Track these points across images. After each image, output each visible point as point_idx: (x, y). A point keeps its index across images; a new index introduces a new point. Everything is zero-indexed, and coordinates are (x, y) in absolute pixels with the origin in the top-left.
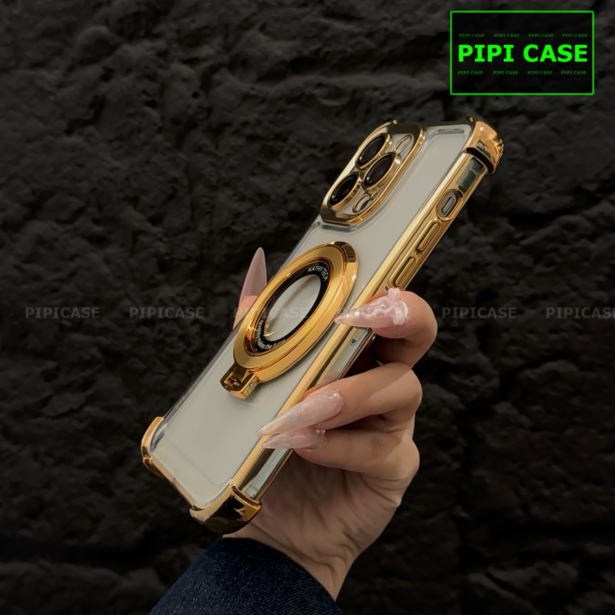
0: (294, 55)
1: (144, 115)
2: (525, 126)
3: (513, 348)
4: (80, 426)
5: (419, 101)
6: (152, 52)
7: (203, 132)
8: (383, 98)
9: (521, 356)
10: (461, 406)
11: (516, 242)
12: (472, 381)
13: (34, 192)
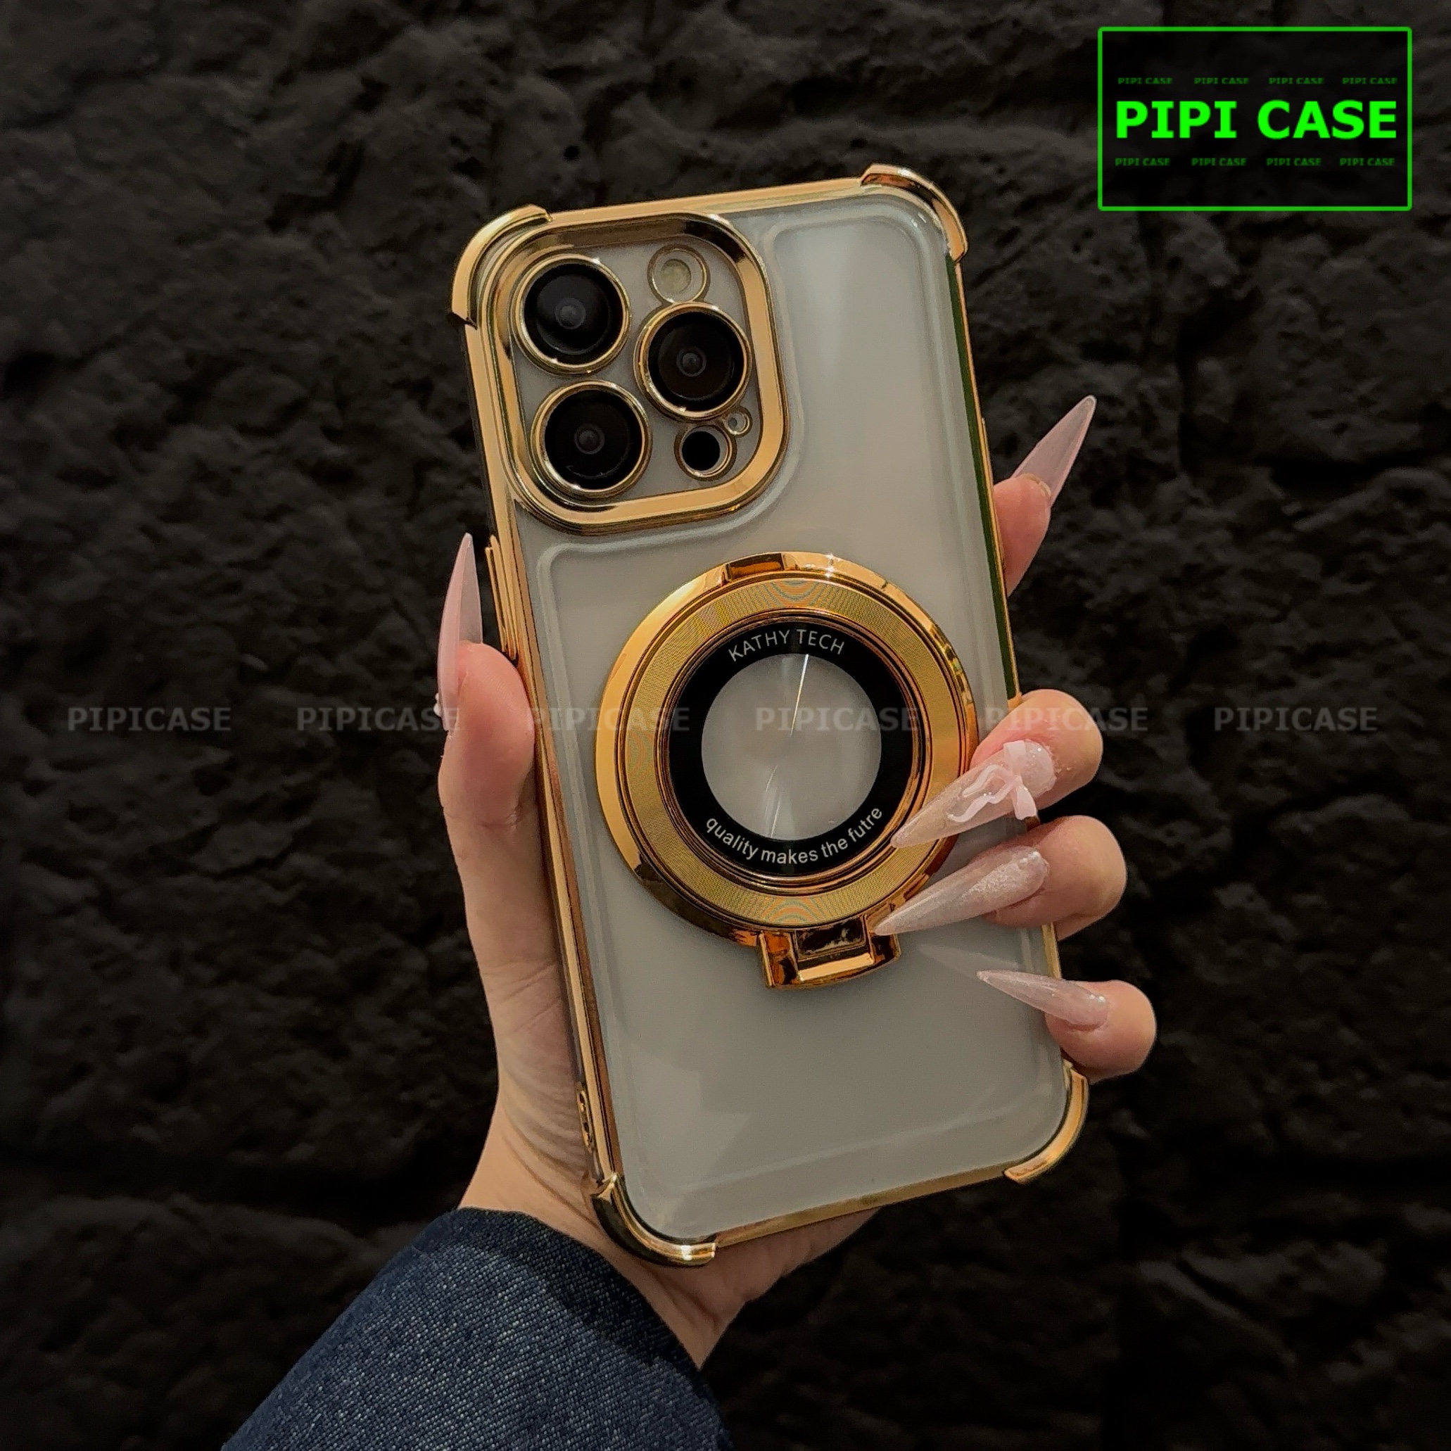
0: (804, 71)
1: (451, 193)
2: (1323, 259)
3: (1267, 763)
4: (280, 898)
5: (1081, 192)
6: (476, 49)
8: (1001, 180)
9: (1283, 780)
10: (1143, 890)
11: (1286, 523)
12: (1170, 834)
13: (190, 360)
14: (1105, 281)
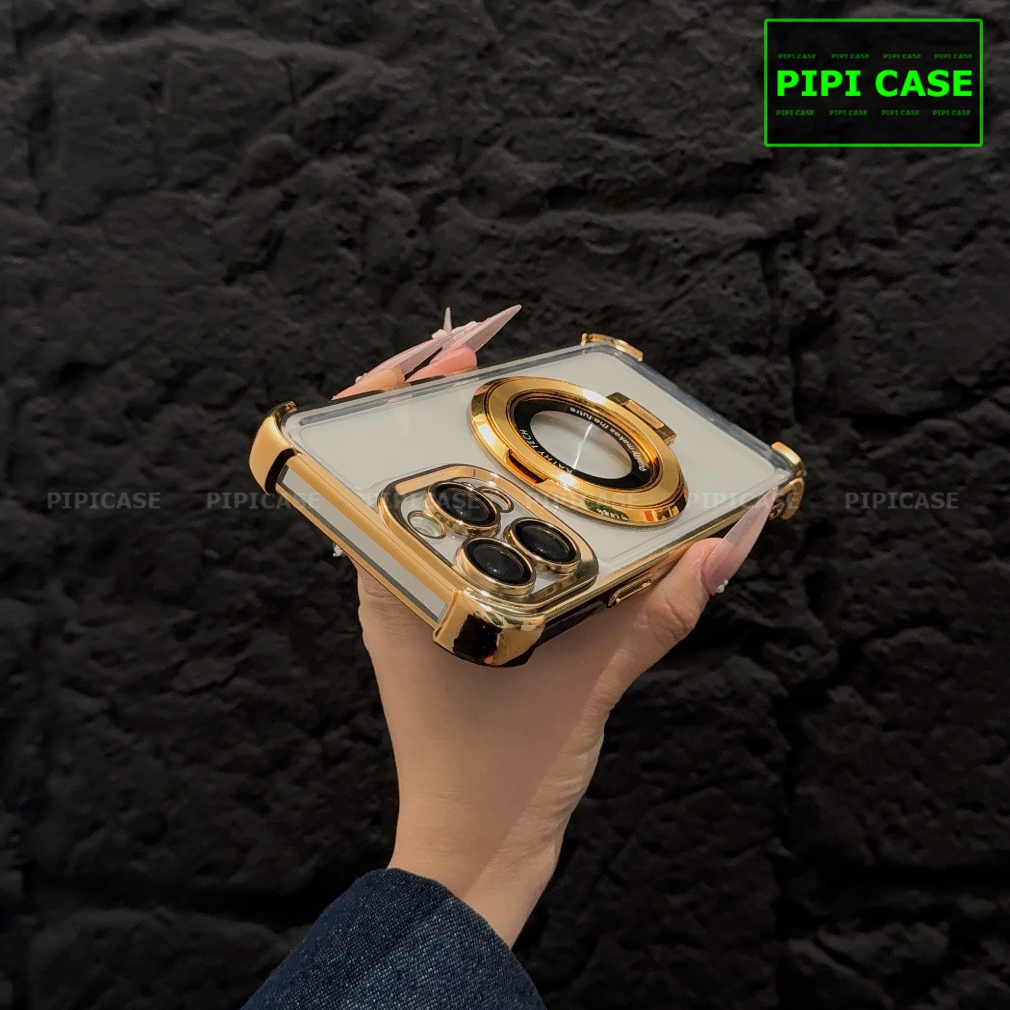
0: (553, 183)
1: (338, 259)
2: (876, 291)
3: (858, 607)
4: (225, 708)
5: (726, 253)
6: (353, 173)
7: (421, 284)
8: (677, 246)
9: (869, 618)
10: (782, 691)
11: (863, 454)
12: (799, 654)
13: (174, 365)
14: (742, 306)
